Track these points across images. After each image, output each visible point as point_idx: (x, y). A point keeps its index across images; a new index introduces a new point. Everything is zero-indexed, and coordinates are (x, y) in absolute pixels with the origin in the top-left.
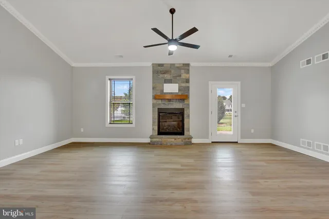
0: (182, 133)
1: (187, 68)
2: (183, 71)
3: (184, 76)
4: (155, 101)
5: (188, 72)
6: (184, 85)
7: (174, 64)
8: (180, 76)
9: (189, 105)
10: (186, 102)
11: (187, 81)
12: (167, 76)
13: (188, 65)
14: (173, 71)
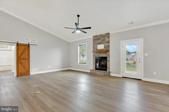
0: (106, 70)
1: (108, 35)
2: (106, 37)
3: (107, 40)
4: (94, 54)
5: (109, 37)
6: (106, 45)
7: (102, 35)
8: (105, 40)
9: (109, 55)
10: (108, 53)
11: (108, 42)
12: (99, 41)
13: (109, 34)
14: (101, 38)
